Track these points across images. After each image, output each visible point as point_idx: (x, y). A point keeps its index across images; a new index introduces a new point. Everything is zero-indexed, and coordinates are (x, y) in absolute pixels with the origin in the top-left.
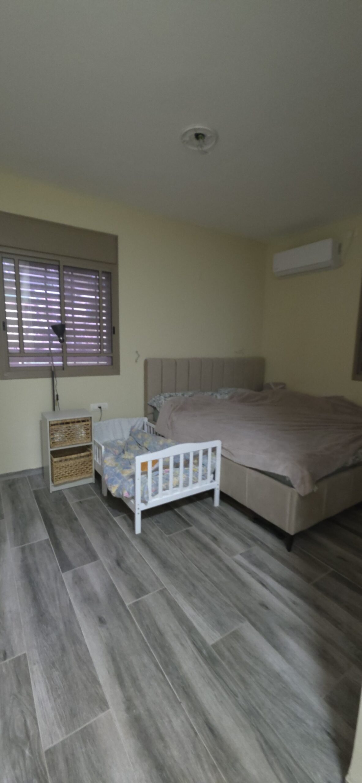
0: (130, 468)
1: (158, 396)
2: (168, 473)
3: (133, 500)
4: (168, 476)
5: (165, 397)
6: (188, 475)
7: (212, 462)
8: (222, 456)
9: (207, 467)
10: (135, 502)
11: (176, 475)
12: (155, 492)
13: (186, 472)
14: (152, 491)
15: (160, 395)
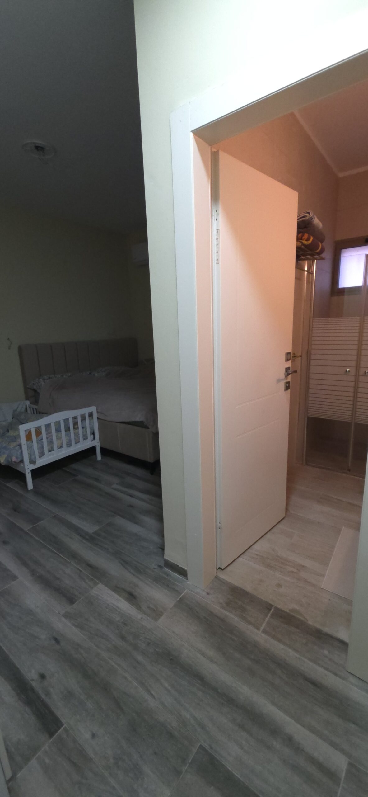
0: (15, 441)
1: (37, 379)
2: (51, 437)
3: (22, 464)
4: (52, 439)
5: (44, 379)
6: (70, 437)
7: (90, 424)
8: (98, 418)
9: (86, 429)
10: (24, 465)
11: (59, 438)
12: (42, 454)
13: (68, 435)
14: (39, 453)
15: (39, 378)
